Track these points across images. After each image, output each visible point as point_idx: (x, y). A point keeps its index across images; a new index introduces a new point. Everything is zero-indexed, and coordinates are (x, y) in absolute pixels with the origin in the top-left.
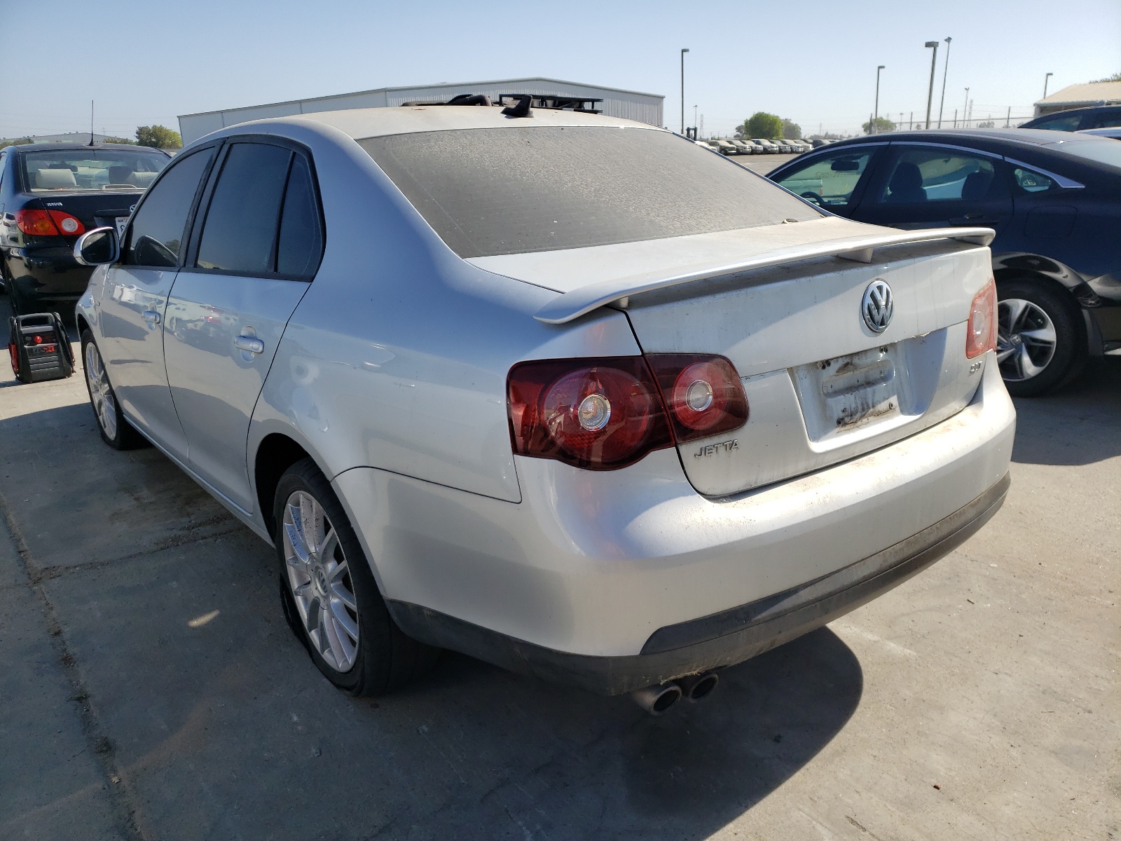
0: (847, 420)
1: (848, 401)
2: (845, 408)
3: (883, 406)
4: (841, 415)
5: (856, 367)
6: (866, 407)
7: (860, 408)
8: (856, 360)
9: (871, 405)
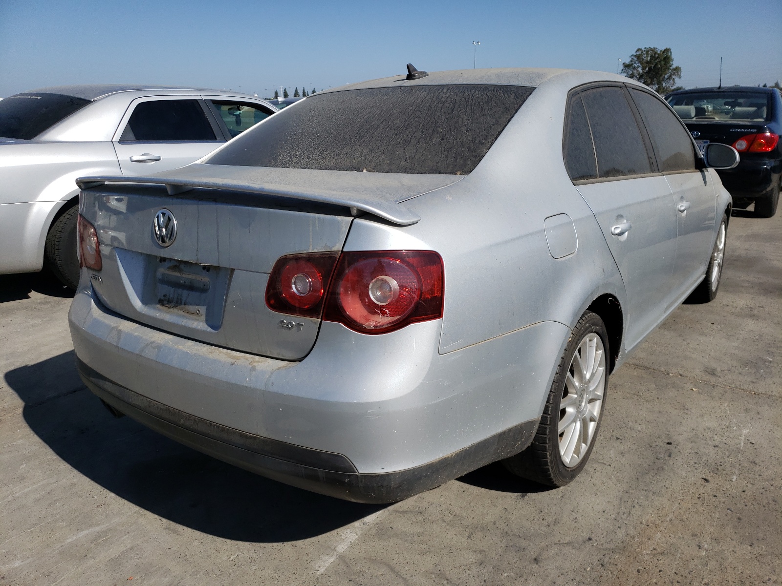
0: (165, 302)
1: (170, 291)
2: (166, 295)
3: (191, 308)
4: (163, 298)
5: (180, 271)
6: (179, 302)
7: (175, 300)
8: (182, 267)
9: (183, 302)
